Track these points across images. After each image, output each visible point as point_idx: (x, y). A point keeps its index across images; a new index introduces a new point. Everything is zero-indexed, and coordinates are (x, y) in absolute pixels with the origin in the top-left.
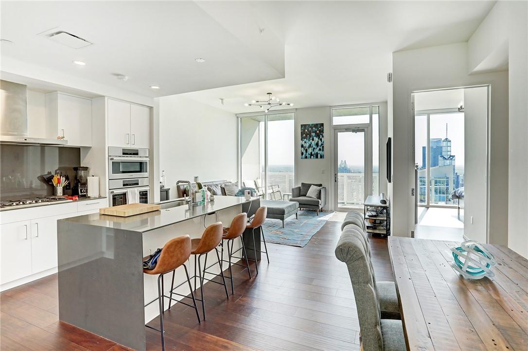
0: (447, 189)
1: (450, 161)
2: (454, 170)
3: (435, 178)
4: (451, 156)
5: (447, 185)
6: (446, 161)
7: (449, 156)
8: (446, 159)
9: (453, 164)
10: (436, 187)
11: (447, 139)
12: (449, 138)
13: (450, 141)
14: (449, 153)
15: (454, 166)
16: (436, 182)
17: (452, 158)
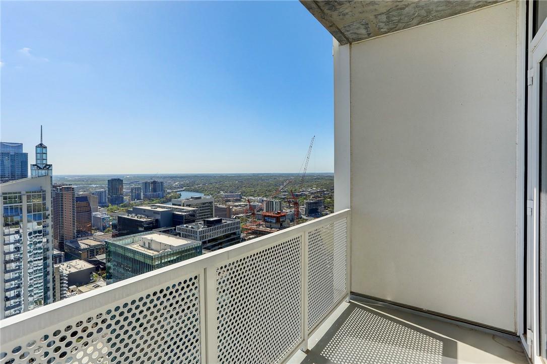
0: (44, 204)
1: (46, 171)
2: (51, 181)
3: (27, 192)
4: (47, 165)
5: (44, 199)
6: (40, 171)
7: (44, 165)
8: (40, 168)
9: (50, 174)
10: (28, 203)
11: (41, 144)
12: (44, 143)
13: (46, 147)
14: (44, 162)
15: (51, 177)
16: (29, 198)
17: (48, 167)
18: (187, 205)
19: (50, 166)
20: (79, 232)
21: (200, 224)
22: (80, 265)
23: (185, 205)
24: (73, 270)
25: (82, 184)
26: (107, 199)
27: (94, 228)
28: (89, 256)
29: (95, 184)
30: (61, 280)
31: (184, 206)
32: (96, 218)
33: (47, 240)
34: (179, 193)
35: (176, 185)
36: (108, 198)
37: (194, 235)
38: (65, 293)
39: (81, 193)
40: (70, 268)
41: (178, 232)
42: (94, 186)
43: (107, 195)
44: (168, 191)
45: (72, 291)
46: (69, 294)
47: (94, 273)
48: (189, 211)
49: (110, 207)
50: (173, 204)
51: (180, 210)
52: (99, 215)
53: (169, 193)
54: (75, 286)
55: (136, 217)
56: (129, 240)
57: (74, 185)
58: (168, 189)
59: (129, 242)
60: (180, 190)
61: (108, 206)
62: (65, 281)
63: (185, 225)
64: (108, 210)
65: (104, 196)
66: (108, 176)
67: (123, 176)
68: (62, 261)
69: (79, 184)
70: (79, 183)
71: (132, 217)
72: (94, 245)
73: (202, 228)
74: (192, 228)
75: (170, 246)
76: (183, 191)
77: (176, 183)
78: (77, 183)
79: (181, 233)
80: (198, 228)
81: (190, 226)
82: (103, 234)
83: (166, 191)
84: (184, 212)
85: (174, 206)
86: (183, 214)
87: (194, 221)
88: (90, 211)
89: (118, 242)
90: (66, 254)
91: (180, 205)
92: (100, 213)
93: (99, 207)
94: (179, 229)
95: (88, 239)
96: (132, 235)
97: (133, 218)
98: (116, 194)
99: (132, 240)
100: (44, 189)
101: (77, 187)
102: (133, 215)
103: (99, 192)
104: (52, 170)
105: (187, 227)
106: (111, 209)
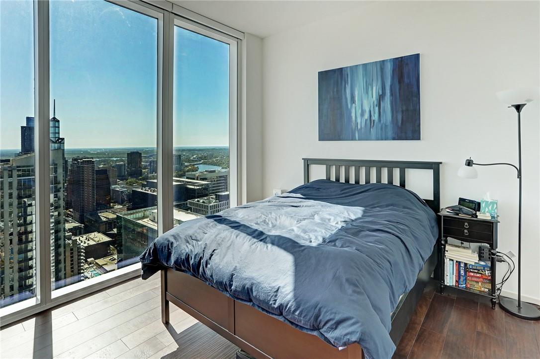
1: (59, 144)
2: (63, 155)
6: (53, 145)
8: (53, 142)
9: (62, 148)
11: (54, 118)
13: (58, 121)
14: (57, 135)
15: (64, 151)
17: (61, 141)
18: (201, 179)
19: (63, 139)
20: (98, 205)
21: (211, 198)
22: (99, 238)
23: (199, 179)
24: (92, 243)
25: (104, 157)
26: (126, 173)
27: (113, 201)
28: (107, 228)
29: (116, 157)
30: (79, 252)
31: (197, 180)
32: (114, 191)
33: (59, 213)
34: (197, 166)
35: (193, 158)
36: (127, 171)
37: (205, 210)
38: (83, 266)
39: (101, 166)
40: (89, 240)
41: (190, 206)
42: (115, 159)
43: (126, 168)
44: (186, 164)
45: (90, 264)
46: (86, 266)
47: (111, 247)
48: (202, 185)
49: (129, 180)
50: (187, 178)
51: (193, 184)
52: (118, 188)
53: (187, 166)
54: (92, 259)
55: (149, 191)
56: (140, 214)
57: (95, 158)
58: (186, 162)
59: (140, 216)
60: (198, 163)
61: (127, 180)
62: (82, 254)
63: (196, 200)
64: (127, 183)
65: (123, 169)
66: (128, 149)
67: (142, 149)
68: (82, 232)
69: (101, 158)
70: (101, 156)
71: (145, 190)
72: (111, 218)
73: (215, 202)
74: (203, 202)
75: (179, 221)
76: (201, 164)
77: (195, 156)
78: (99, 156)
79: (193, 207)
80: (210, 203)
81: (201, 201)
82: (121, 207)
83: (184, 164)
84: (197, 186)
85: (187, 180)
86: (196, 188)
87: (206, 195)
88: (109, 184)
89: (129, 216)
90: (86, 226)
91: (194, 179)
92: (119, 187)
93: (118, 180)
94: (191, 204)
95: (107, 211)
96: (143, 209)
97: (146, 192)
98: (135, 167)
99: (142, 214)
100: (56, 163)
101: (99, 160)
102: (147, 188)
103: (118, 165)
104: (64, 143)
105: (198, 201)
106: (130, 182)
